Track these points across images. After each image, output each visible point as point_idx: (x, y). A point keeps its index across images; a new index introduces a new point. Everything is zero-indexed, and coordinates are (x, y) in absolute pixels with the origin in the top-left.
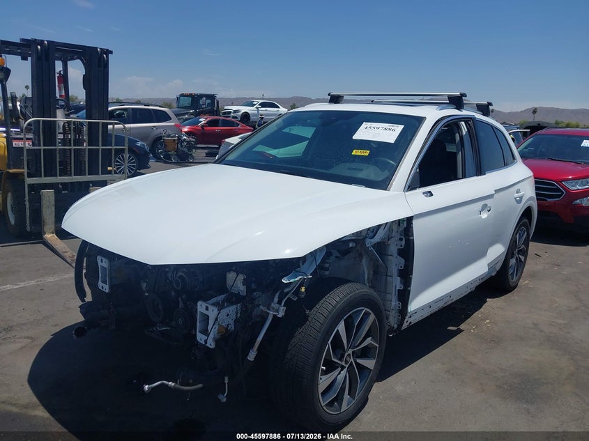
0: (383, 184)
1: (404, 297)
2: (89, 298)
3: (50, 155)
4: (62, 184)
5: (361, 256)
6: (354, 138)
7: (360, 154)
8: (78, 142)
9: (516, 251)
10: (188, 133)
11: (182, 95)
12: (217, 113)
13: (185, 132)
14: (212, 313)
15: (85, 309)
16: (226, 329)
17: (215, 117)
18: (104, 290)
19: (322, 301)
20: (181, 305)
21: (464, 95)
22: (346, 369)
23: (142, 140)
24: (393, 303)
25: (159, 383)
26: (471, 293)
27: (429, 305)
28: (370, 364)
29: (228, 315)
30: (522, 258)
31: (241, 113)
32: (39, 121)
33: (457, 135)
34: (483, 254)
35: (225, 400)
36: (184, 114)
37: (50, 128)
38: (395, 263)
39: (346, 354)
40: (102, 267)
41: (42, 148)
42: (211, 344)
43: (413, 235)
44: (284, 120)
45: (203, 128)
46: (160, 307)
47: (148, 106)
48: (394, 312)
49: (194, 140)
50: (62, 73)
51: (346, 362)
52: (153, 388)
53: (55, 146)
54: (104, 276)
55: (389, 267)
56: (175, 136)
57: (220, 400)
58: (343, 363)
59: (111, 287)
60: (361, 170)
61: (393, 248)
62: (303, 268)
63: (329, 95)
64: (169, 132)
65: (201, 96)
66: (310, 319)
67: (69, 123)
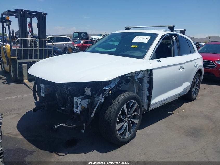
0: (142, 57)
1: (149, 98)
2: (38, 100)
3: (25, 51)
4: (30, 62)
5: (133, 83)
6: (132, 41)
7: (134, 47)
8: (35, 47)
9: (195, 85)
10: (77, 46)
11: (75, 33)
12: (88, 39)
13: (76, 46)
14: (79, 101)
15: (37, 103)
16: (84, 107)
17: (87, 40)
18: (43, 96)
19: (118, 97)
20: (69, 100)
21: (174, 26)
22: (127, 122)
23: (60, 48)
24: (145, 101)
25: (60, 125)
26: (176, 99)
27: (159, 102)
28: (136, 121)
29: (85, 102)
30: (198, 88)
31: (97, 39)
32: (21, 39)
33: (172, 41)
34: (181, 85)
35: (83, 132)
36: (76, 40)
37: (25, 42)
38: (146, 86)
39: (127, 117)
40: (42, 87)
41: (23, 49)
42: (79, 112)
43: (152, 76)
44: (108, 37)
45: (82, 45)
46: (62, 101)
47: (62, 36)
48: (146, 104)
49: (79, 48)
50: (30, 22)
51: (127, 120)
52: (58, 127)
53: (27, 48)
54: (43, 91)
55: (144, 88)
56: (72, 47)
57: (82, 132)
58: (126, 120)
59: (45, 95)
60: (135, 53)
61: (146, 80)
62: (111, 85)
63: (125, 28)
64: (69, 45)
65: (82, 33)
66: (113, 103)
67: (32, 40)
